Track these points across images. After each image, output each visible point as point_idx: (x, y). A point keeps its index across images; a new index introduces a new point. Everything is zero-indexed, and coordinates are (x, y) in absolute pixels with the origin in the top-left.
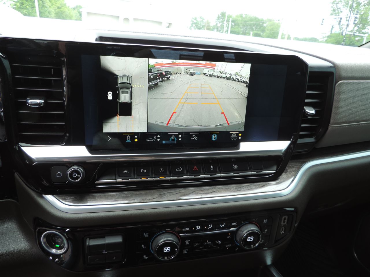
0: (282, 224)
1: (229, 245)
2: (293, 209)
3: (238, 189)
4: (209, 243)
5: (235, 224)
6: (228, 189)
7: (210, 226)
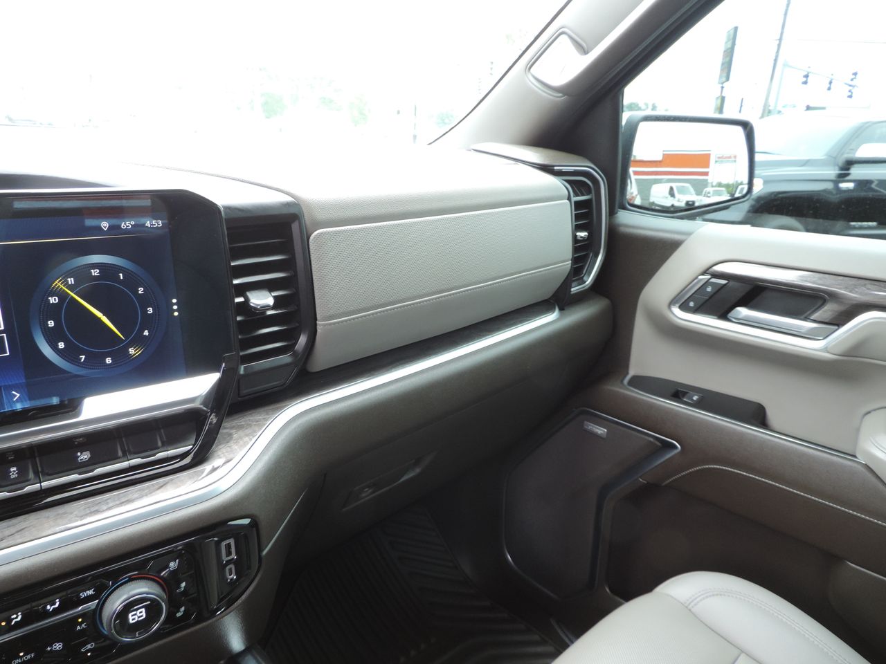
0: (225, 559)
1: (89, 646)
2: (246, 521)
3: (93, 509)
4: (29, 657)
5: (90, 592)
6: (65, 513)
7: (15, 616)
